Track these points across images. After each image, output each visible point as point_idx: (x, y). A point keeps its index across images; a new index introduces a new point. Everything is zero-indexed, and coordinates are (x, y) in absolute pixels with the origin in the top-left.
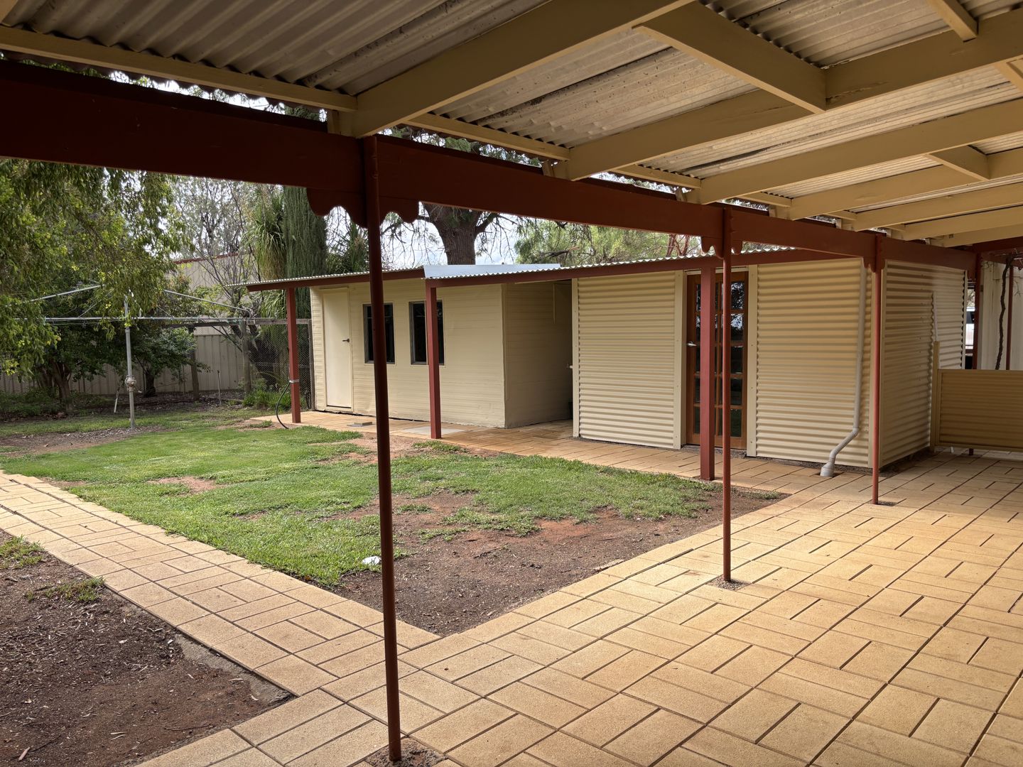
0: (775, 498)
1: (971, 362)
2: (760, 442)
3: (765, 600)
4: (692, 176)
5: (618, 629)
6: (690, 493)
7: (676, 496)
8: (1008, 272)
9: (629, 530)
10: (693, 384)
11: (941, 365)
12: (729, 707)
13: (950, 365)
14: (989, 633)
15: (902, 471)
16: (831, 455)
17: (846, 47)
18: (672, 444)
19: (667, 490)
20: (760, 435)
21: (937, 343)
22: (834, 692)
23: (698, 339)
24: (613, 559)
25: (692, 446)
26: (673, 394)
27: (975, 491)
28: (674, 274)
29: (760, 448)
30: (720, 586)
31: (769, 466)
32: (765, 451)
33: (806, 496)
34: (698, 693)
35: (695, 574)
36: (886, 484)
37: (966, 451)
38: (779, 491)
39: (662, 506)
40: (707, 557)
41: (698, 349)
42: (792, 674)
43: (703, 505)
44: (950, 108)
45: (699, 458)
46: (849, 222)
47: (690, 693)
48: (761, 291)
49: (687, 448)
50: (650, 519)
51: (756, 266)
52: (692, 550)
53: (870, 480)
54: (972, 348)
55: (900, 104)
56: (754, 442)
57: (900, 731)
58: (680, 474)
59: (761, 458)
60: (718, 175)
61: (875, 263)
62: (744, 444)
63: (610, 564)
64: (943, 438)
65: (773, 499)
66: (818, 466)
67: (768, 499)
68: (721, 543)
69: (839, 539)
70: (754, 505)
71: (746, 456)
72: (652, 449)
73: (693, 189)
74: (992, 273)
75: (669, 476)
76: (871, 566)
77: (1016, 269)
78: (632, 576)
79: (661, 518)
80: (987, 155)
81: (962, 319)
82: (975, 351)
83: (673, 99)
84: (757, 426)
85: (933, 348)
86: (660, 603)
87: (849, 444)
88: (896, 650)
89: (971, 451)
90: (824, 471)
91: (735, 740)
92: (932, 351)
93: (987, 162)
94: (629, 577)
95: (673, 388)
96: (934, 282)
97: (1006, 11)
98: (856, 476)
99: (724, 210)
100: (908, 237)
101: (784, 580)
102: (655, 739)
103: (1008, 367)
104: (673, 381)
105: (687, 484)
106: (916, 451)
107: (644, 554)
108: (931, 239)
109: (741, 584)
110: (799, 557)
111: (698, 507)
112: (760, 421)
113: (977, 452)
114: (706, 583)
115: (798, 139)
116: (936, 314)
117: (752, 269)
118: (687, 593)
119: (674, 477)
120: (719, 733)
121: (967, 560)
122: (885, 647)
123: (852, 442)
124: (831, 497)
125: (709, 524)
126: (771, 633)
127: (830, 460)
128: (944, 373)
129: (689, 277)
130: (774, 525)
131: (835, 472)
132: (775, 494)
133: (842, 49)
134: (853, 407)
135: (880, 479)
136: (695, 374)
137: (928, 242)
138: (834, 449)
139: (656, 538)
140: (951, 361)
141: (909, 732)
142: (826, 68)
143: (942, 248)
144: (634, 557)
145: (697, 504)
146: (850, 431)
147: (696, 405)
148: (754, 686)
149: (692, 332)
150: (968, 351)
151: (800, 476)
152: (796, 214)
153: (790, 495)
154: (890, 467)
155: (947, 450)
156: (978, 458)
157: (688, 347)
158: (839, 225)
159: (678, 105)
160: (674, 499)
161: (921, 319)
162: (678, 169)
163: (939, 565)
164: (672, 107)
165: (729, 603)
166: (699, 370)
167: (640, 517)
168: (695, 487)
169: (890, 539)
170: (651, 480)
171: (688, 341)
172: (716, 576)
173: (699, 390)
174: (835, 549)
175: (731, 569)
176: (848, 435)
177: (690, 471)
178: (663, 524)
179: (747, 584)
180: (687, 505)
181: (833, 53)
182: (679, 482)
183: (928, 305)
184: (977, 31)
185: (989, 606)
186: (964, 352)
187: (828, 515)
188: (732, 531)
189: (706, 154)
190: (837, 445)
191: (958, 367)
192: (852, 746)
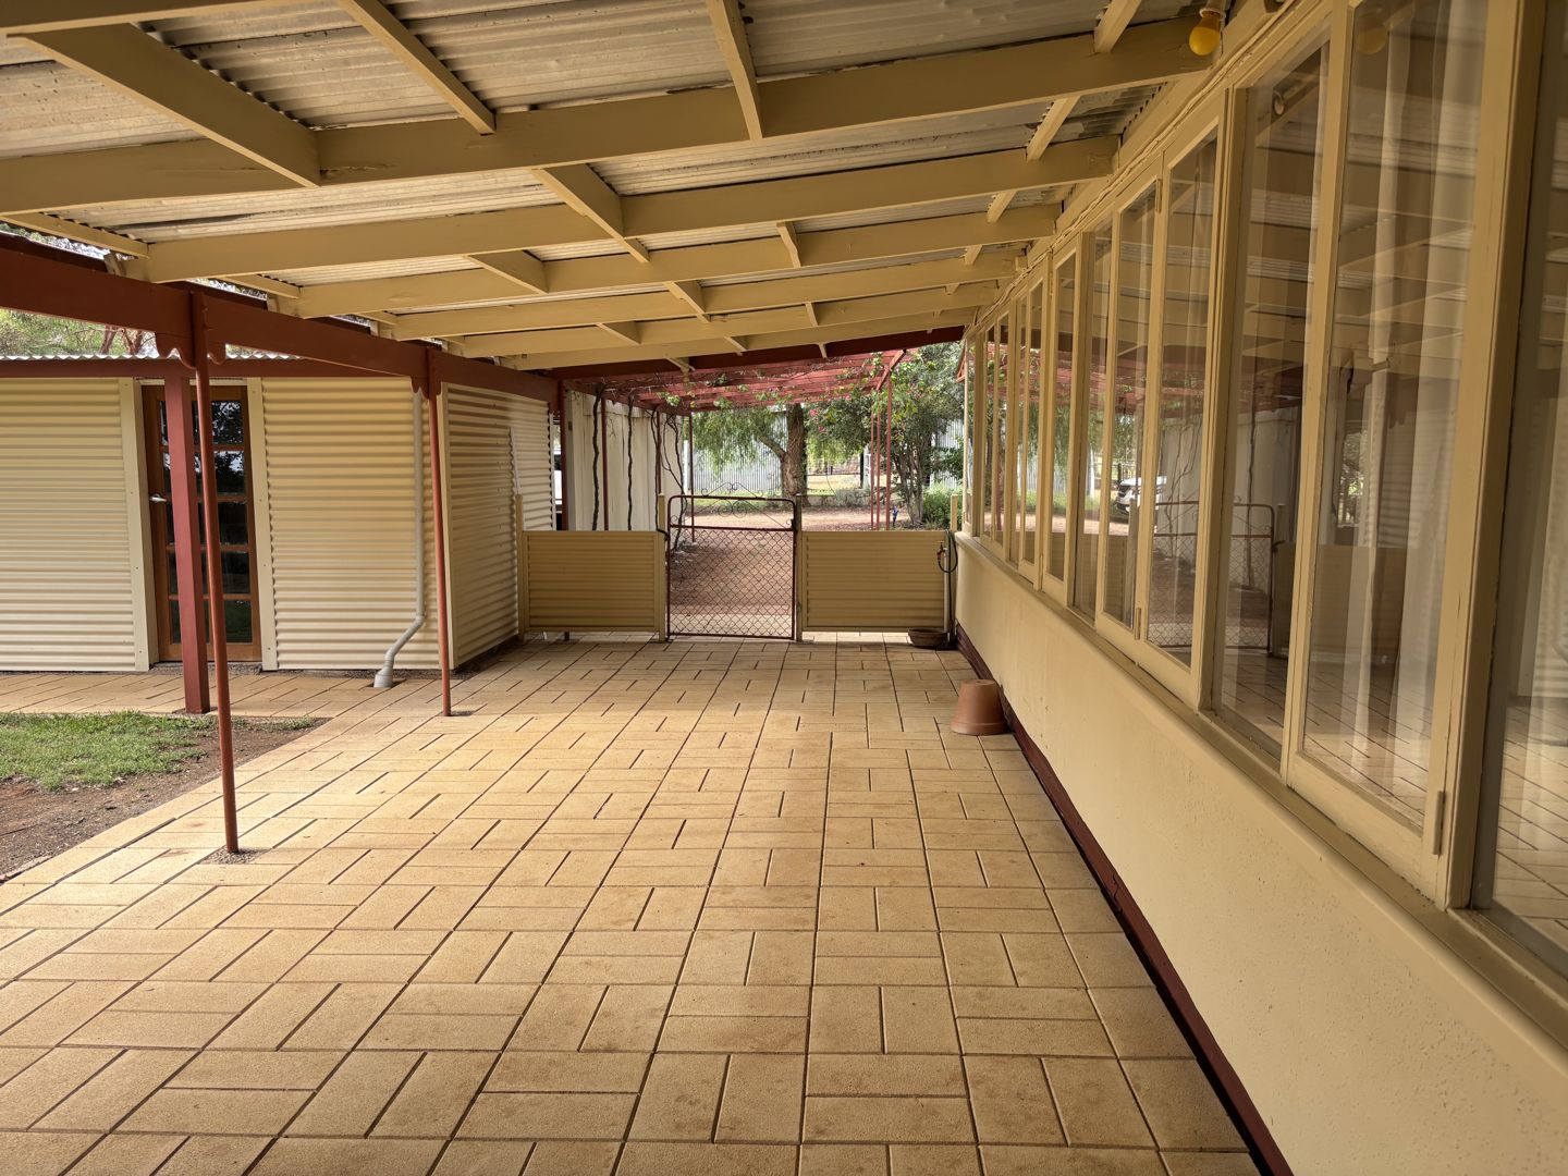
0: (308, 726)
1: (562, 521)
2: (282, 646)
3: (292, 867)
4: (132, 237)
5: (47, 959)
6: (167, 737)
7: (144, 745)
8: (599, 406)
9: (58, 809)
10: (165, 562)
11: (526, 525)
12: (238, 1016)
13: (539, 526)
14: (572, 847)
15: (484, 670)
16: (387, 657)
17: (340, 110)
18: (133, 665)
19: (126, 737)
20: (281, 636)
21: (519, 497)
22: (386, 957)
23: (166, 491)
24: (29, 859)
25: (169, 665)
26: (129, 581)
27: (567, 684)
28: (117, 382)
29: (283, 657)
30: (221, 861)
31: (298, 682)
32: (290, 661)
33: (354, 717)
34: (189, 1012)
35: (179, 852)
36: (461, 689)
37: (560, 636)
38: (313, 715)
39: (117, 764)
40: (200, 825)
41: (169, 507)
42: (331, 951)
43: (190, 751)
44: (487, 203)
45: (181, 681)
46: (388, 327)
47: (176, 1016)
48: (269, 417)
49: (162, 667)
50: (97, 787)
51: (259, 378)
52: (174, 820)
53: (440, 686)
54: (560, 503)
55: (423, 188)
56: (274, 649)
57: (465, 980)
58: (148, 710)
59: (285, 671)
60: (176, 241)
61: (427, 386)
62: (258, 652)
63: (25, 867)
64: (534, 622)
65: (304, 727)
66: (372, 673)
67: (296, 729)
68: (221, 802)
69: (398, 768)
70: (275, 740)
71: (262, 671)
72: (97, 676)
73: (136, 257)
74: (580, 406)
75: (129, 715)
76: (439, 795)
77: (609, 403)
78: (67, 877)
79: (116, 782)
80: (544, 261)
81: (549, 465)
82: (564, 507)
83: (87, 126)
84: (276, 623)
85: (515, 503)
86: (119, 906)
87: (412, 638)
88: (465, 889)
89: (567, 635)
90: (379, 680)
91: (247, 1056)
92: (514, 507)
93: (544, 271)
94: (61, 879)
95: (129, 571)
96: (510, 415)
97: (525, 109)
98: (423, 683)
99: (190, 295)
100: (471, 353)
101: (319, 835)
102: (121, 1091)
103: (606, 528)
104: (128, 560)
105: (162, 724)
106: (501, 641)
107: (87, 841)
108: (500, 357)
109: (255, 852)
110: (344, 799)
111: (182, 756)
112: (280, 615)
113: (573, 636)
114: (198, 863)
115: (295, 210)
116: (515, 458)
117: (253, 384)
118: (166, 883)
119: (139, 716)
120: (221, 1054)
121: (553, 767)
122: (451, 889)
123: (416, 636)
124: (388, 715)
125: (200, 778)
126: (300, 908)
127: (387, 663)
128: (531, 537)
129: (144, 388)
130: (305, 764)
131: (395, 680)
132: (308, 720)
133: (334, 111)
134: (414, 586)
135: (453, 683)
136: (168, 548)
137: (497, 361)
138: (391, 648)
139: (108, 814)
140: (539, 519)
141: (476, 978)
142: (318, 129)
143: (514, 372)
144: (68, 848)
145: (181, 752)
146: (412, 620)
147: (172, 597)
148: (274, 981)
149: (155, 479)
150: (558, 507)
151: (344, 691)
152: (310, 310)
153: (330, 719)
154: (468, 667)
155: (539, 637)
156: (575, 643)
157: (152, 504)
158: (374, 329)
159: (97, 136)
160: (139, 750)
161: (497, 465)
162: (106, 225)
163: (520, 779)
164: (87, 137)
165: (237, 882)
166: (173, 541)
167: (79, 786)
168: (178, 727)
169: (464, 758)
170: (98, 724)
171: (151, 494)
172: (213, 850)
173: (175, 574)
174: (393, 782)
175: (239, 835)
176: (409, 627)
177: (166, 701)
178: (121, 790)
179: (264, 851)
180: (164, 755)
181: (323, 113)
182: (148, 722)
183: (504, 446)
184: (495, 126)
185: (574, 816)
186: (554, 509)
187: (384, 739)
188: (237, 783)
189: (152, 209)
190: (395, 641)
191: (548, 528)
192: (406, 1014)
